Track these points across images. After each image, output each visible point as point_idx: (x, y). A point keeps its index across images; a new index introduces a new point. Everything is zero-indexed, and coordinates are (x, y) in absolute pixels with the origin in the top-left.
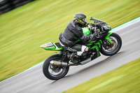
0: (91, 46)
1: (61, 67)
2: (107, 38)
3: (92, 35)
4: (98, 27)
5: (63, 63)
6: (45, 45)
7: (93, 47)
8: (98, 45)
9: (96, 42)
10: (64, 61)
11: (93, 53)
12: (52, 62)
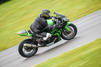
0: (54, 33)
1: (31, 48)
2: (66, 27)
3: (54, 25)
4: (59, 19)
5: (33, 46)
6: (20, 32)
7: (56, 34)
8: (59, 33)
9: (58, 30)
10: (34, 44)
11: (56, 38)
12: (25, 45)
